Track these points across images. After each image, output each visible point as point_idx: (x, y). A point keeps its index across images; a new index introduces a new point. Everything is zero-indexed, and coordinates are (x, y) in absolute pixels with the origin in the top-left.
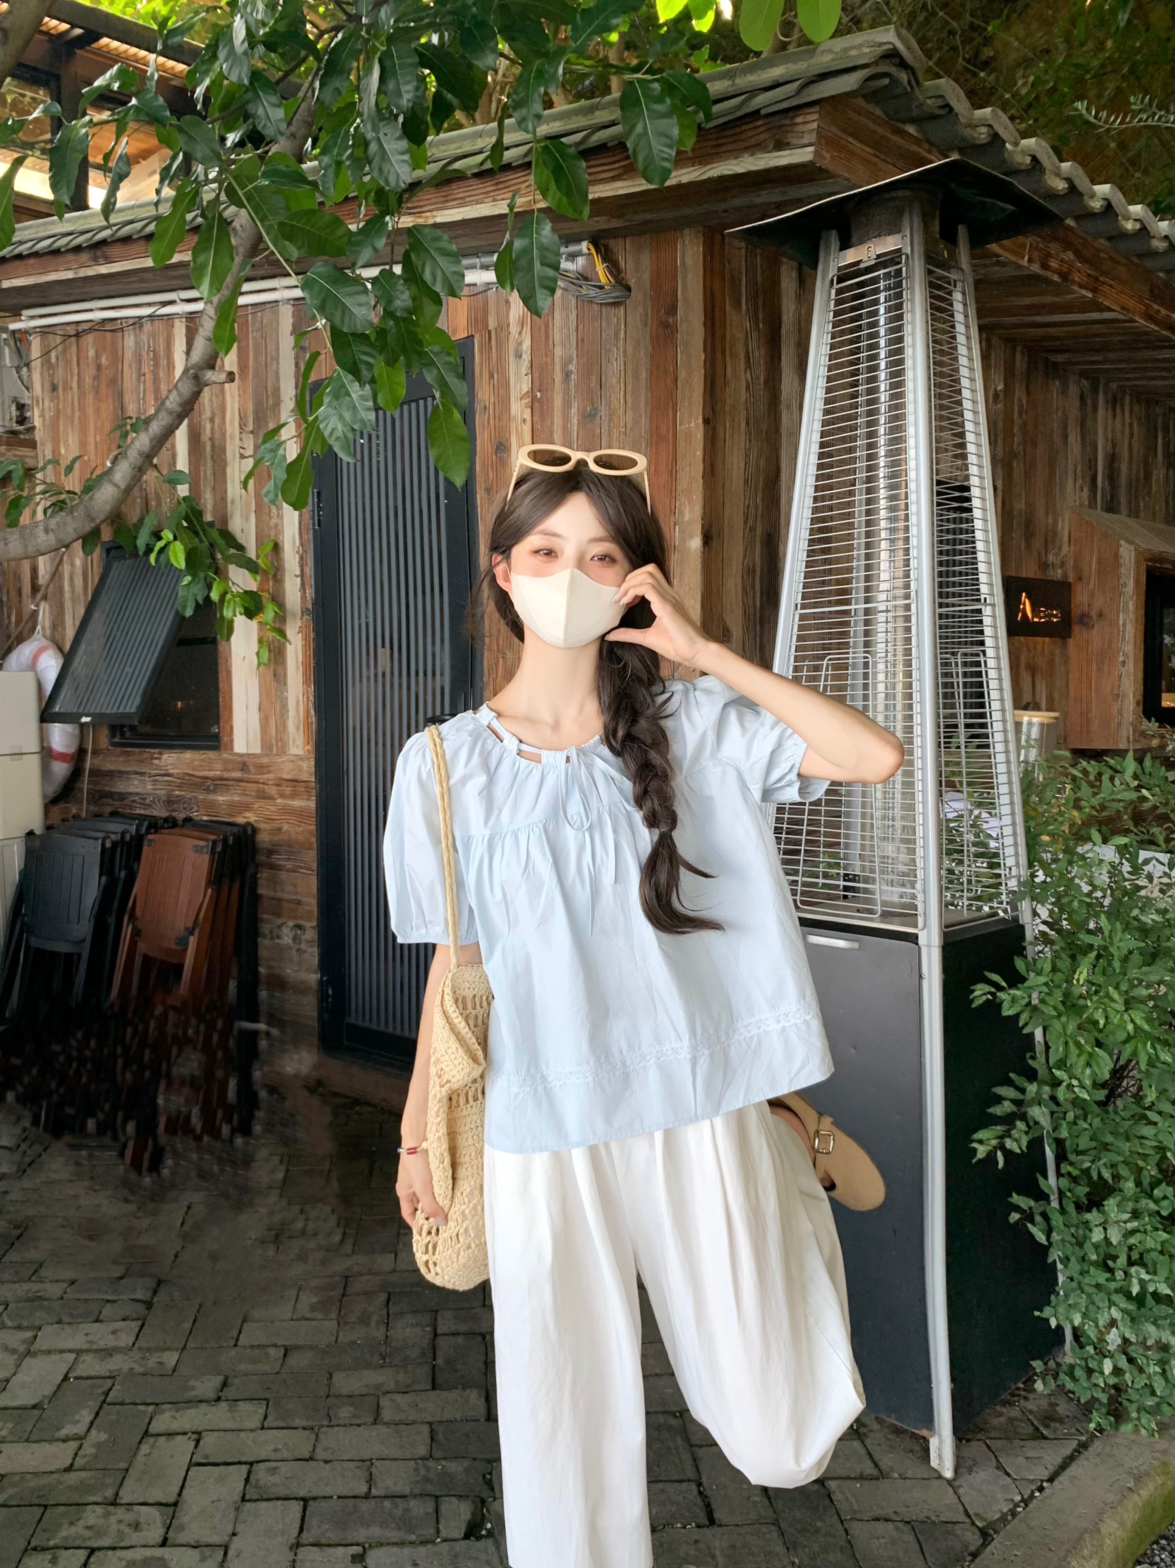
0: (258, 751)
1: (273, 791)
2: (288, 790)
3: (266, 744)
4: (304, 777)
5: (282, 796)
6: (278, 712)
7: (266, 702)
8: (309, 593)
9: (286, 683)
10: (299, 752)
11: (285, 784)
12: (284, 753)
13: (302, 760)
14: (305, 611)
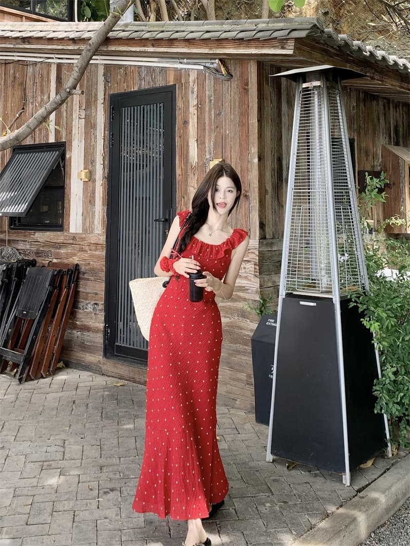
0: (81, 232)
1: (87, 248)
2: (93, 248)
3: (84, 229)
4: (101, 242)
5: (90, 250)
6: (90, 217)
7: (85, 213)
8: (107, 171)
9: (94, 205)
10: (100, 232)
11: (92, 245)
12: (93, 232)
13: (100, 235)
14: (104, 177)
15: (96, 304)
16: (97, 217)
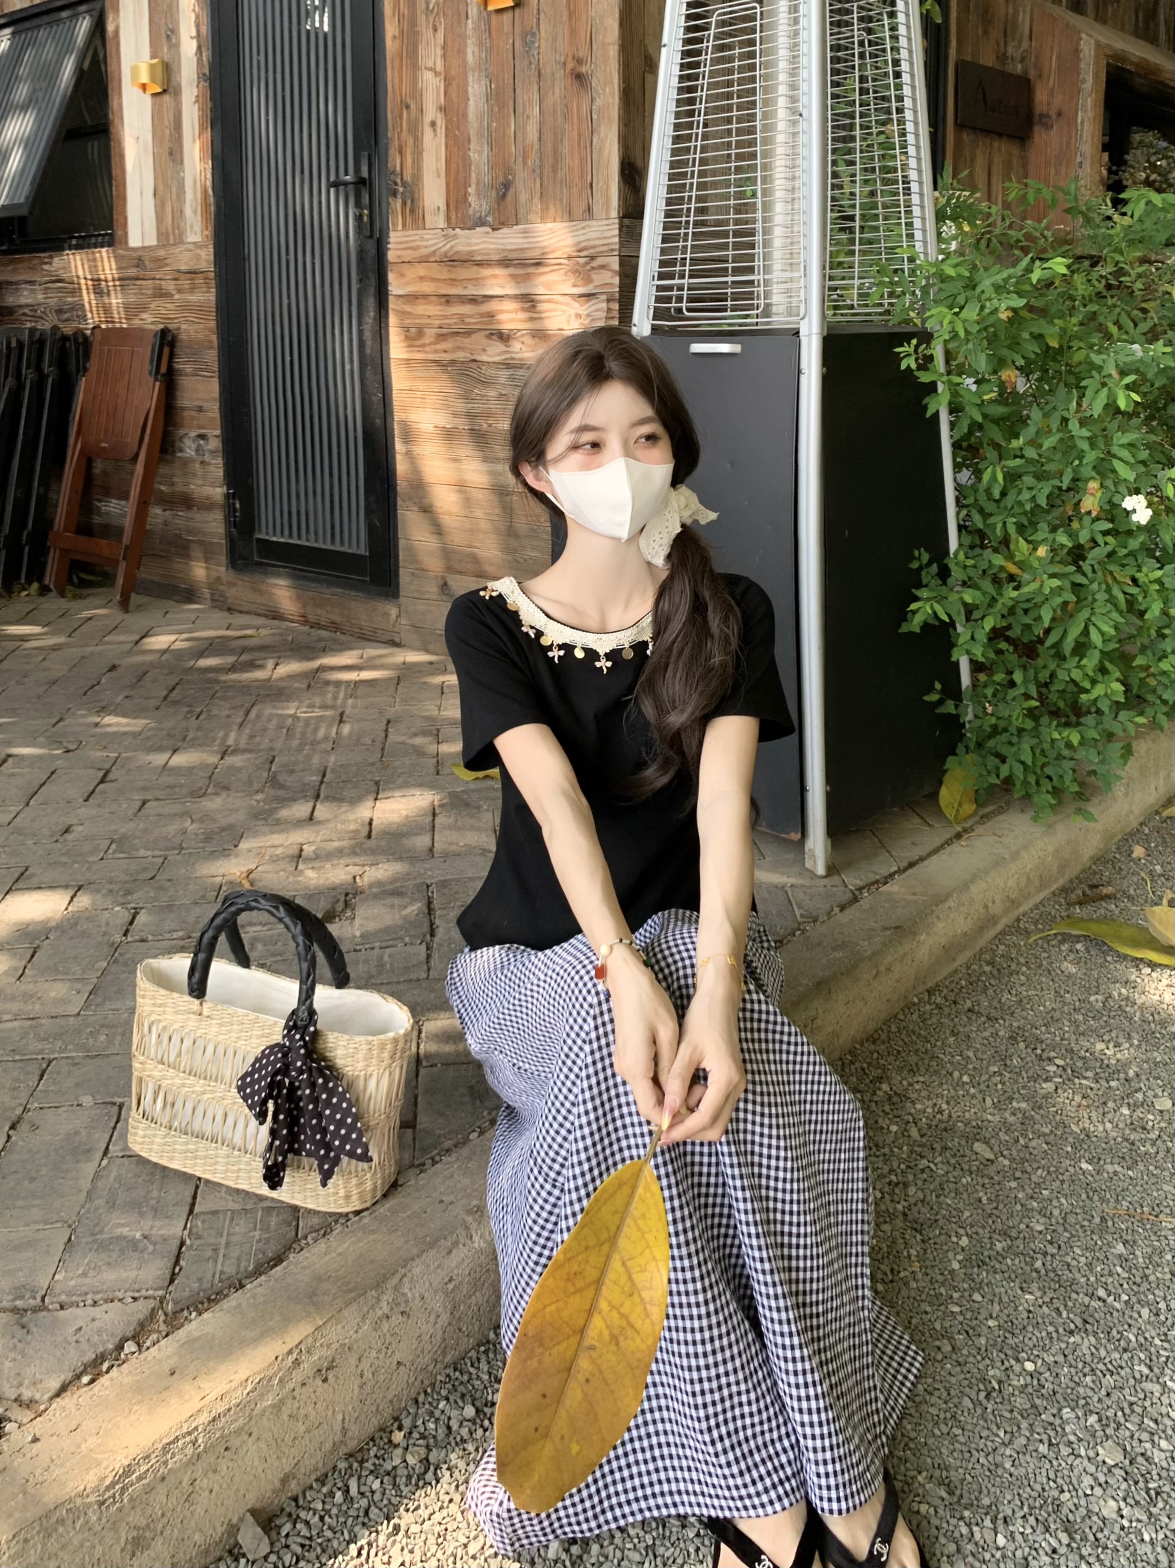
0: (154, 242)
1: (170, 286)
2: (185, 283)
3: (161, 234)
4: (203, 266)
5: (179, 291)
6: (174, 197)
7: (161, 187)
8: (206, 55)
9: (182, 162)
10: (198, 238)
11: (183, 276)
12: (182, 242)
13: (200, 247)
14: (201, 76)
15: (202, 437)
16: (189, 195)
